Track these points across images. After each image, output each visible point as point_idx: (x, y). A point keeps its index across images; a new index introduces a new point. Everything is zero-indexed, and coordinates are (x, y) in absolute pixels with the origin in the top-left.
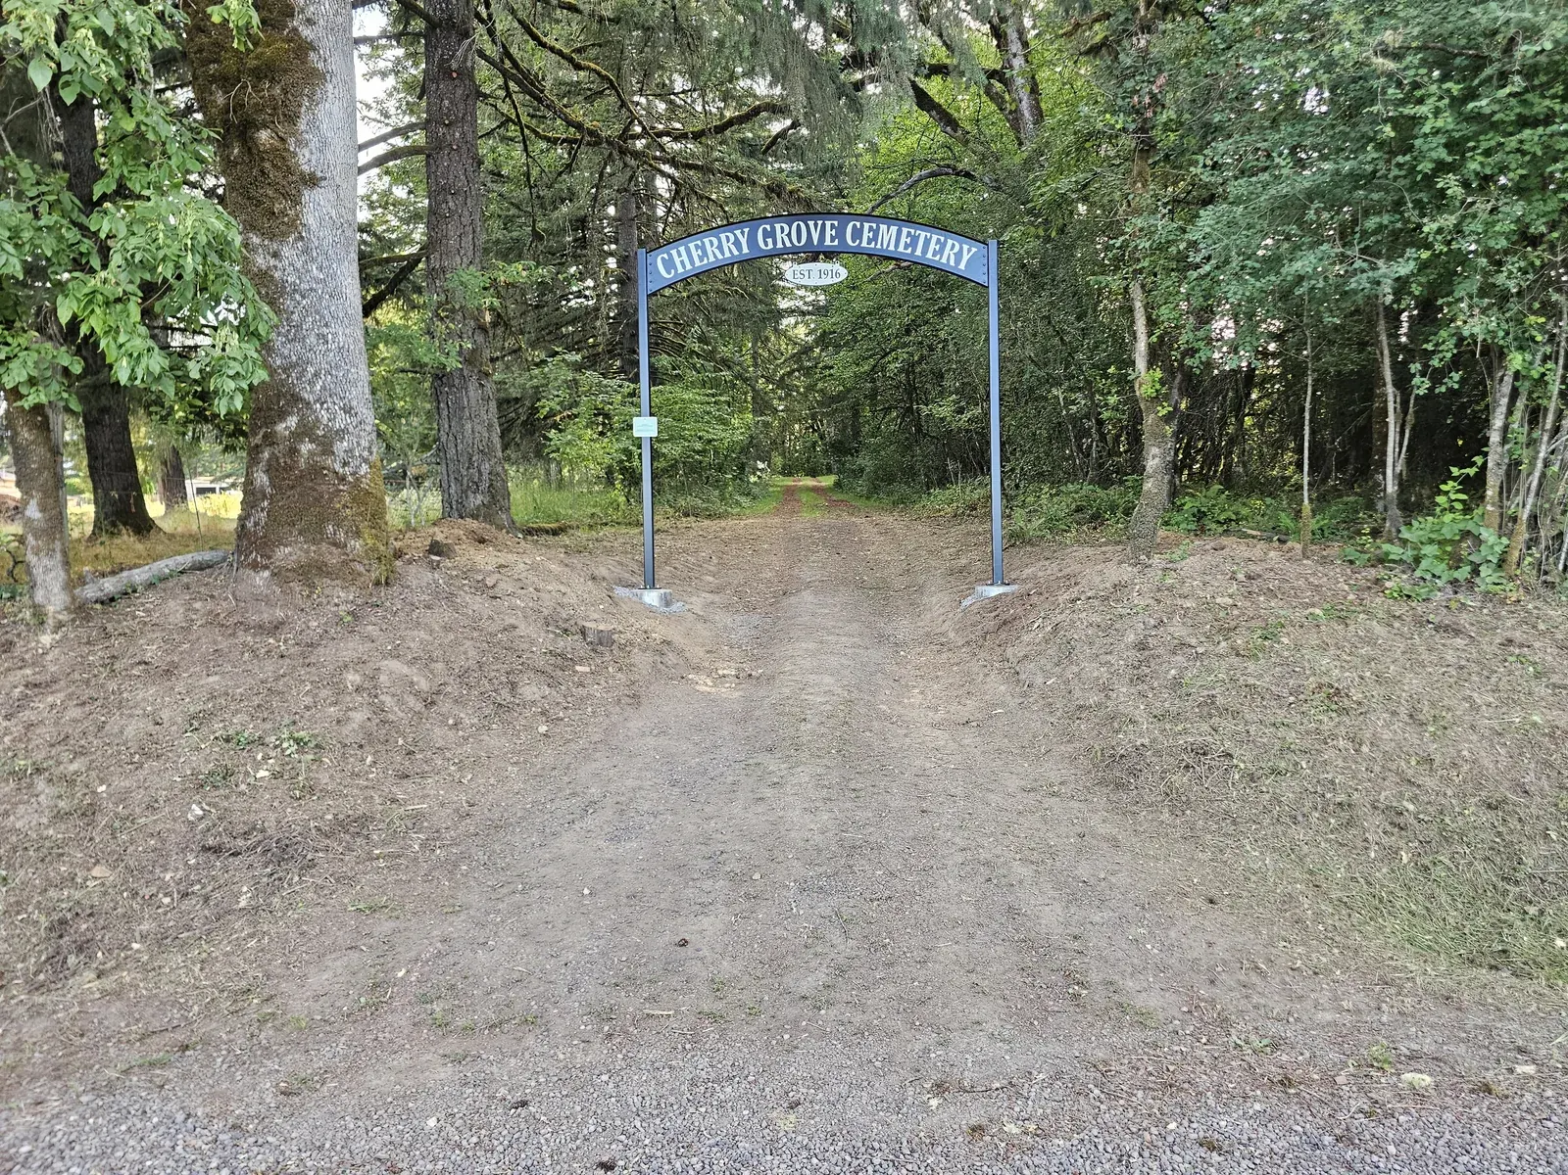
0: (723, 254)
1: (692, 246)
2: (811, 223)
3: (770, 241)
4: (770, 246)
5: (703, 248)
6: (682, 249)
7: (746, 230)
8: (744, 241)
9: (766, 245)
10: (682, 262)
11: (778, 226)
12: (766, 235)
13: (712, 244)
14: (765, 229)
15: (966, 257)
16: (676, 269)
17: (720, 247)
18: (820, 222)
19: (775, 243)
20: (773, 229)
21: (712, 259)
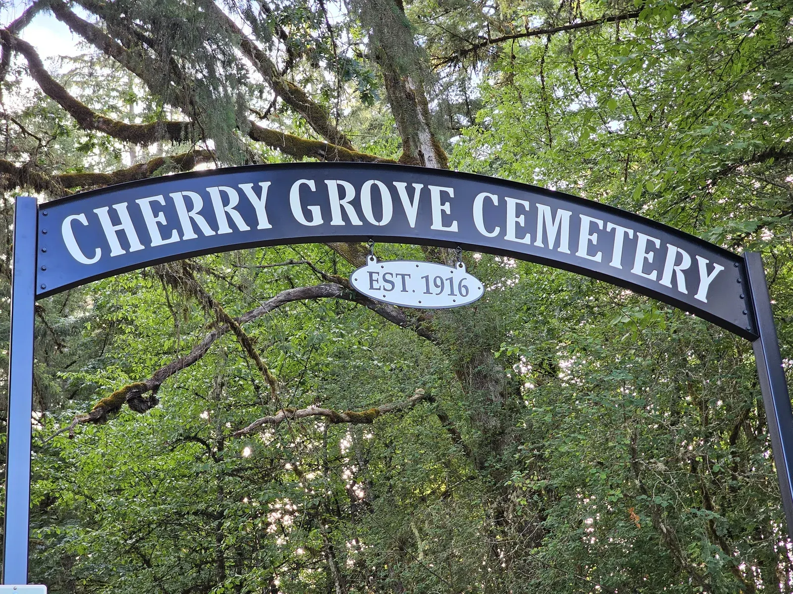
0: (214, 225)
1: (144, 204)
2: (401, 187)
3: (316, 210)
4: (318, 220)
5: (170, 211)
6: (121, 208)
7: (265, 185)
8: (260, 206)
9: (308, 216)
10: (121, 235)
11: (332, 185)
12: (307, 198)
13: (189, 206)
14: (304, 188)
15: (705, 281)
16: (106, 249)
17: (208, 213)
18: (418, 187)
19: (327, 214)
20: (323, 190)
21: (189, 234)
